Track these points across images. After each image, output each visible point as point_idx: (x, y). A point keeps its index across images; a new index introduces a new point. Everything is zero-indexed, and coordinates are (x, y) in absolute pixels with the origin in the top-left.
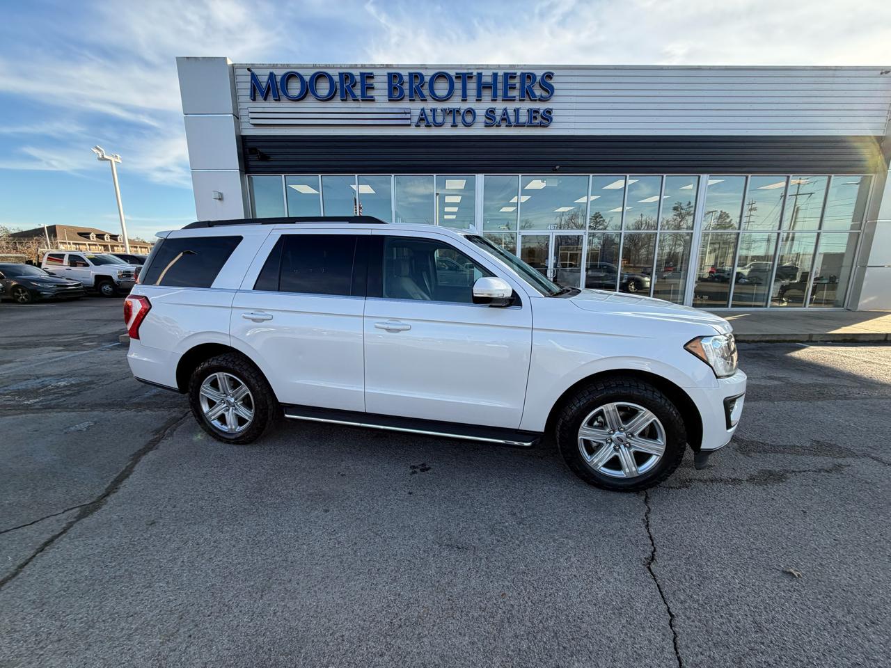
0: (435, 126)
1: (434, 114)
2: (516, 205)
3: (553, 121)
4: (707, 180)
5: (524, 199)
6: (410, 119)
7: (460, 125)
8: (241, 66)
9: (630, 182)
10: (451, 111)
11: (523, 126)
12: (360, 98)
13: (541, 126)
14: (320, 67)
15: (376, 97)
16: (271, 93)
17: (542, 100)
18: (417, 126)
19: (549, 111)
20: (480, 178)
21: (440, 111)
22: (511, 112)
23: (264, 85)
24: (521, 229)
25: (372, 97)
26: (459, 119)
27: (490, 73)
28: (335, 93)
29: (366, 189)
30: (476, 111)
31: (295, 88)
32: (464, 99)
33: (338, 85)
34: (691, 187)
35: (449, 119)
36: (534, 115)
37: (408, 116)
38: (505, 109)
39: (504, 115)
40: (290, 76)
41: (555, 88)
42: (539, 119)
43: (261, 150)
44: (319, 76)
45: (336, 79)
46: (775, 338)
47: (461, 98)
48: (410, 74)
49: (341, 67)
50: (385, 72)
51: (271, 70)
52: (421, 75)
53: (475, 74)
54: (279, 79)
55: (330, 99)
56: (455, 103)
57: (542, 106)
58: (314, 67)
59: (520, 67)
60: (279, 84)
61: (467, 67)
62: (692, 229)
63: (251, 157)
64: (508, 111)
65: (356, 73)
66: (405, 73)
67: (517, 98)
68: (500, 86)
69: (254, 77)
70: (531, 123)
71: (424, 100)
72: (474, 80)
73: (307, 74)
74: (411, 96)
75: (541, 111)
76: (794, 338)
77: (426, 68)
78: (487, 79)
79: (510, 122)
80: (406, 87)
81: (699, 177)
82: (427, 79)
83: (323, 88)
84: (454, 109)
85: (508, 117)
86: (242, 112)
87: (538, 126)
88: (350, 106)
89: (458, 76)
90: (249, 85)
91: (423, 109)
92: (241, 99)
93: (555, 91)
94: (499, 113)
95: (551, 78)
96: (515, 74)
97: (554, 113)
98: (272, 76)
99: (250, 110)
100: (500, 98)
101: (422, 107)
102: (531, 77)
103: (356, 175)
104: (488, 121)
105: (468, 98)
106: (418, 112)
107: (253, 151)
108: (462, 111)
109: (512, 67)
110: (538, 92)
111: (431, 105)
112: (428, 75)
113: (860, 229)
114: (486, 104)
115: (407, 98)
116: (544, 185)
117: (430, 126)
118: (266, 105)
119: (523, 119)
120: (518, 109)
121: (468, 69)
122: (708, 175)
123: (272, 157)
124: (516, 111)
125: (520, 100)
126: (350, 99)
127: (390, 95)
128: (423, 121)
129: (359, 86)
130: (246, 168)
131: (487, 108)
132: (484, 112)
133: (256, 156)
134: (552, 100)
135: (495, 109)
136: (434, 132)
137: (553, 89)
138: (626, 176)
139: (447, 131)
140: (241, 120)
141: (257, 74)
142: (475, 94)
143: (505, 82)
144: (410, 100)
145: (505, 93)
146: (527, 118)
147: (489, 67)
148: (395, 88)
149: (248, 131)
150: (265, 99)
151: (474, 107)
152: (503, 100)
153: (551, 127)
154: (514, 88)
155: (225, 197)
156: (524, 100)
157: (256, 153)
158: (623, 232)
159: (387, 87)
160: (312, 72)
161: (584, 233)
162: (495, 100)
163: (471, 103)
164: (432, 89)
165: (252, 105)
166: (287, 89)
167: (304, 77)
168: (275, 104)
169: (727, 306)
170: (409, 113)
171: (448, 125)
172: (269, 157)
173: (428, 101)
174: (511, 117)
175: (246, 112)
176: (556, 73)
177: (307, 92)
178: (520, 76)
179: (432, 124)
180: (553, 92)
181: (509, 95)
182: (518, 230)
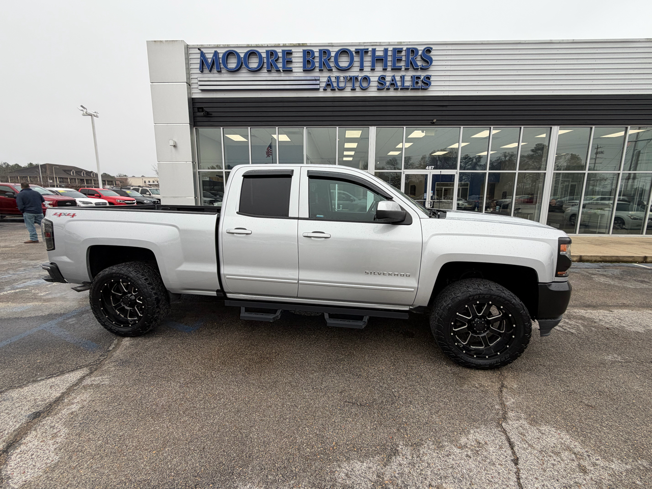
0: (339, 89)
1: (338, 80)
2: (401, 149)
3: (432, 84)
4: (558, 131)
5: (407, 145)
6: (319, 84)
7: (358, 89)
8: (193, 47)
9: (494, 132)
10: (351, 78)
11: (408, 89)
12: (281, 69)
13: (422, 89)
14: (252, 47)
15: (293, 69)
16: (215, 67)
17: (423, 69)
18: (325, 90)
19: (428, 78)
20: (373, 130)
21: (342, 78)
22: (398, 78)
23: (210, 61)
24: (405, 168)
25: (291, 68)
26: (357, 84)
27: (382, 48)
28: (263, 65)
29: (284, 138)
30: (370, 77)
31: (232, 64)
32: (361, 70)
33: (265, 61)
34: (544, 136)
35: (349, 85)
36: (416, 80)
37: (318, 82)
38: (394, 76)
39: (393, 81)
40: (230, 54)
41: (433, 59)
42: (420, 84)
43: (206, 109)
44: (252, 53)
45: (264, 55)
46: (614, 259)
47: (358, 69)
48: (320, 51)
49: (268, 47)
50: (301, 49)
51: (216, 49)
52: (328, 51)
53: (370, 49)
54: (221, 56)
55: (259, 70)
56: (354, 72)
57: (423, 74)
58: (248, 46)
59: (405, 44)
60: (221, 60)
61: (364, 44)
62: (545, 170)
63: (199, 114)
64: (396, 77)
65: (279, 50)
66: (316, 50)
67: (403, 68)
68: (389, 59)
69: (202, 54)
70: (414, 86)
71: (331, 70)
73: (242, 52)
74: (320, 66)
75: (422, 77)
76: (631, 260)
77: (333, 46)
79: (397, 86)
80: (317, 60)
81: (551, 128)
82: (333, 54)
83: (254, 63)
84: (354, 77)
85: (396, 82)
86: (193, 81)
87: (419, 89)
88: (274, 76)
89: (357, 52)
90: (199, 61)
91: (329, 77)
92: (193, 71)
93: (434, 62)
94: (388, 79)
95: (430, 52)
96: (402, 49)
97: (432, 79)
98: (216, 53)
99: (199, 79)
100: (389, 69)
101: (329, 75)
102: (413, 51)
103: (277, 128)
104: (380, 85)
105: (365, 67)
106: (325, 79)
107: (201, 109)
108: (359, 78)
109: (400, 43)
110: (420, 63)
111: (335, 74)
112: (334, 51)
114: (379, 72)
115: (317, 70)
116: (423, 134)
117: (335, 90)
118: (211, 75)
119: (407, 84)
120: (404, 76)
121: (365, 46)
122: (559, 127)
123: (214, 114)
124: (402, 77)
125: (406, 69)
126: (274, 70)
127: (304, 66)
128: (329, 86)
129: (281, 60)
130: (194, 122)
131: (379, 75)
132: (376, 79)
133: (202, 113)
134: (430, 69)
135: (385, 76)
136: (338, 94)
137: (431, 60)
138: (490, 128)
139: (347, 94)
140: (192, 87)
141: (205, 52)
142: (370, 65)
143: (394, 56)
144: (320, 70)
145: (394, 64)
146: (411, 83)
147: (381, 44)
148: (308, 61)
149: (197, 95)
150: (210, 71)
151: (369, 75)
152: (392, 69)
153: (429, 89)
154: (401, 60)
155: (179, 145)
156: (408, 69)
157: (203, 111)
158: (488, 171)
159: (302, 61)
160: (246, 50)
161: (456, 172)
162: (386, 69)
163: (367, 72)
164: (336, 62)
165: (200, 75)
166: (227, 63)
167: (240, 54)
168: (217, 75)
169: (575, 233)
170: (319, 80)
171: (349, 89)
172: (211, 114)
173: (333, 70)
174: (398, 82)
175: (196, 81)
176: (434, 47)
177: (242, 65)
178: (406, 50)
179: (336, 88)
180: (431, 62)
181: (397, 65)
182: (403, 170)
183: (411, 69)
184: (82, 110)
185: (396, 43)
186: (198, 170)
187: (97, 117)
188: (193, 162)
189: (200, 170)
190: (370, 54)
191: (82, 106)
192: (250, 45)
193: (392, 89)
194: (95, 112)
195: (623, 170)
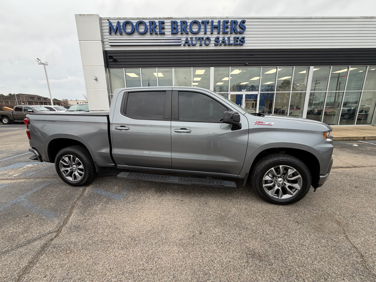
0: (192, 45)
1: (192, 40)
2: (228, 81)
3: (246, 41)
4: (313, 69)
5: (232, 78)
6: (181, 42)
7: (203, 45)
8: (104, 19)
9: (279, 70)
10: (199, 38)
11: (232, 45)
12: (158, 33)
13: (240, 45)
15: (165, 33)
16: (118, 31)
17: (241, 33)
18: (184, 45)
19: (243, 38)
20: (212, 69)
21: (194, 39)
22: (226, 39)
23: (115, 27)
24: (230, 91)
25: (164, 32)
26: (203, 42)
27: (217, 21)
28: (147, 30)
29: (161, 75)
30: (211, 38)
31: (129, 29)
32: (205, 34)
33: (149, 28)
34: (305, 72)
35: (199, 43)
36: (237, 40)
38: (224, 37)
39: (223, 40)
40: (127, 23)
42: (239, 42)
43: (114, 57)
44: (140, 23)
45: (148, 24)
46: (348, 139)
47: (203, 33)
48: (181, 21)
49: (150, 19)
50: (170, 21)
51: (118, 20)
52: (186, 22)
53: (210, 21)
54: (121, 24)
55: (145, 33)
56: (201, 35)
57: (240, 36)
59: (230, 18)
60: (122, 27)
61: (207, 18)
62: (306, 91)
65: (157, 21)
66: (179, 21)
67: (229, 33)
68: (221, 27)
69: (110, 23)
70: (235, 43)
71: (187, 34)
73: (134, 22)
74: (181, 31)
75: (240, 38)
76: (357, 139)
77: (188, 19)
79: (226, 43)
80: (179, 27)
81: (309, 67)
82: (189, 24)
83: (142, 29)
84: (201, 37)
85: (225, 41)
86: (105, 40)
87: (238, 45)
88: (154, 37)
89: (203, 23)
90: (108, 28)
91: (187, 38)
92: (105, 34)
93: (246, 29)
94: (221, 39)
95: (244, 23)
96: (229, 21)
97: (246, 39)
98: (118, 23)
99: (109, 39)
100: (221, 33)
102: (235, 22)
103: (157, 68)
104: (216, 43)
105: (207, 32)
106: (185, 39)
107: (111, 57)
108: (204, 39)
109: (227, 18)
110: (238, 30)
111: (190, 36)
112: (189, 22)
114: (215, 35)
115: (180, 33)
116: (240, 71)
118: (116, 36)
120: (230, 37)
121: (207, 19)
122: (314, 66)
123: (119, 60)
124: (229, 38)
126: (154, 34)
127: (172, 31)
128: (187, 43)
129: (158, 27)
130: (107, 65)
131: (216, 37)
132: (214, 39)
133: (111, 60)
134: (244, 33)
135: (219, 37)
136: (192, 48)
137: (245, 28)
138: (277, 67)
139: (197, 48)
140: (105, 44)
141: (111, 22)
142: (210, 31)
143: (224, 25)
144: (181, 34)
145: (224, 30)
146: (233, 41)
147: (217, 18)
148: (174, 28)
149: (109, 49)
150: (116, 34)
151: (210, 37)
152: (223, 33)
153: (244, 45)
154: (228, 28)
155: (98, 79)
156: (232, 33)
157: (112, 58)
158: (275, 92)
159: (171, 28)
160: (137, 21)
161: (258, 93)
162: (219, 33)
163: (208, 35)
164: (191, 28)
165: (110, 36)
166: (125, 29)
167: (133, 23)
168: (120, 36)
170: (181, 39)
171: (198, 45)
172: (117, 60)
173: (189, 34)
175: (107, 40)
176: (247, 20)
177: (134, 30)
178: (230, 22)
179: (191, 45)
180: (245, 29)
181: (226, 31)
182: (229, 92)
183: (234, 33)
184: (38, 61)
185: (225, 18)
186: (111, 94)
187: (47, 65)
188: (107, 89)
189: (112, 94)
190: (210, 24)
191: (38, 59)
192: (139, 18)
194: (46, 62)
195: (346, 90)
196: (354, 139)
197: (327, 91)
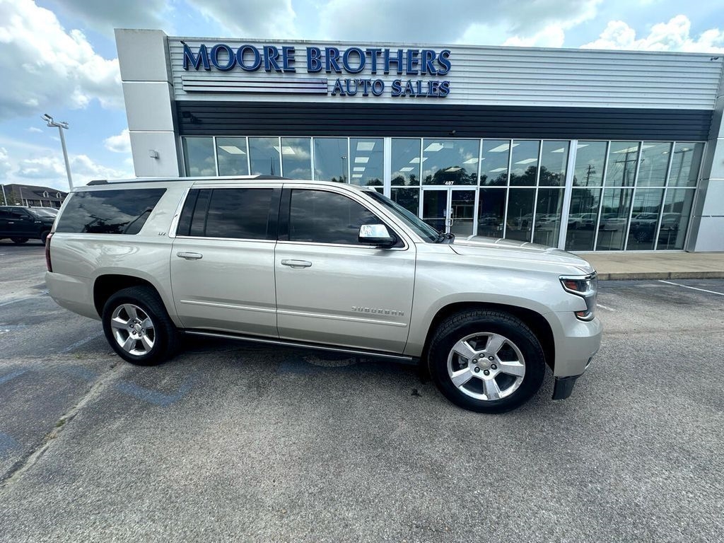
0: (349, 95)
1: (348, 84)
3: (450, 92)
4: (575, 144)
5: (425, 160)
6: (327, 88)
7: (370, 95)
8: (175, 40)
9: (513, 145)
10: (363, 82)
11: (425, 96)
12: (282, 69)
13: (440, 97)
14: (247, 42)
15: (297, 69)
16: (203, 64)
17: (441, 75)
18: (333, 95)
19: (446, 84)
20: (388, 141)
21: (352, 82)
22: (414, 84)
23: (196, 56)
24: (423, 184)
25: (294, 68)
26: (370, 89)
27: (396, 50)
28: (260, 64)
29: (289, 151)
30: (384, 82)
31: (224, 61)
32: (374, 73)
33: (263, 57)
34: (562, 150)
35: (361, 90)
36: (433, 87)
37: (325, 86)
38: (409, 81)
39: (408, 86)
40: (221, 49)
41: (452, 64)
42: (438, 91)
43: (194, 114)
44: (247, 50)
45: (262, 52)
47: (370, 72)
48: (327, 49)
49: (266, 42)
50: (304, 47)
51: (202, 43)
52: (336, 50)
53: (383, 50)
54: (209, 51)
55: (256, 69)
56: (366, 76)
57: (441, 80)
58: (242, 41)
59: (421, 46)
60: (209, 56)
61: (376, 44)
62: (565, 185)
63: (185, 120)
64: (412, 83)
65: (279, 47)
66: (322, 48)
67: (419, 74)
68: (404, 62)
69: (187, 49)
70: (431, 94)
71: (339, 72)
72: (382, 55)
73: (235, 48)
74: (328, 67)
76: (657, 276)
77: (341, 45)
78: (393, 56)
79: (413, 93)
80: (324, 60)
81: (570, 141)
82: (342, 54)
83: (250, 61)
84: (365, 80)
85: (412, 88)
86: (177, 80)
87: (436, 97)
88: (274, 77)
89: (369, 52)
90: (182, 57)
91: (338, 80)
92: (175, 69)
93: (451, 67)
94: (403, 84)
95: (448, 56)
96: (418, 51)
97: (450, 86)
98: (203, 48)
99: (184, 78)
100: (404, 73)
101: (337, 78)
102: (430, 54)
103: (280, 137)
104: (394, 91)
105: (378, 71)
106: (333, 83)
107: (188, 114)
108: (372, 83)
109: (415, 45)
110: (437, 68)
111: (345, 77)
112: (342, 50)
113: (695, 186)
114: (393, 77)
115: (324, 71)
116: (442, 147)
117: (345, 95)
118: (198, 74)
119: (424, 91)
121: (377, 46)
122: (577, 140)
123: (204, 120)
124: (419, 83)
125: (422, 74)
126: (274, 70)
127: (309, 67)
128: (338, 91)
129: (281, 59)
130: (180, 130)
131: (394, 80)
132: (391, 84)
133: (189, 119)
134: (448, 75)
135: (400, 81)
136: (348, 100)
137: (449, 65)
138: (510, 140)
139: (359, 100)
140: (176, 87)
141: (189, 46)
142: (383, 68)
143: (409, 58)
144: (327, 72)
145: (409, 68)
146: (428, 89)
147: (396, 45)
148: (314, 61)
149: (183, 98)
150: (197, 69)
151: (382, 80)
152: (407, 74)
153: (448, 97)
154: (417, 64)
155: (161, 157)
156: (425, 74)
157: (189, 117)
158: (508, 187)
159: (306, 60)
160: (239, 46)
161: (476, 188)
162: (401, 74)
163: (380, 76)
164: (346, 63)
165: (185, 74)
166: (217, 60)
167: (233, 50)
168: (206, 74)
169: (593, 250)
170: (326, 83)
171: (360, 95)
172: (201, 121)
173: (342, 73)
174: (414, 89)
175: (180, 81)
176: (452, 51)
177: (235, 63)
178: (422, 53)
179: (346, 93)
180: (449, 68)
181: (412, 69)
182: (421, 186)
183: (428, 74)
184: (47, 120)
185: (411, 45)
187: (67, 128)
192: (244, 40)
193: (408, 96)
194: (64, 123)
195: (637, 186)
196: (651, 277)
197: (603, 187)
